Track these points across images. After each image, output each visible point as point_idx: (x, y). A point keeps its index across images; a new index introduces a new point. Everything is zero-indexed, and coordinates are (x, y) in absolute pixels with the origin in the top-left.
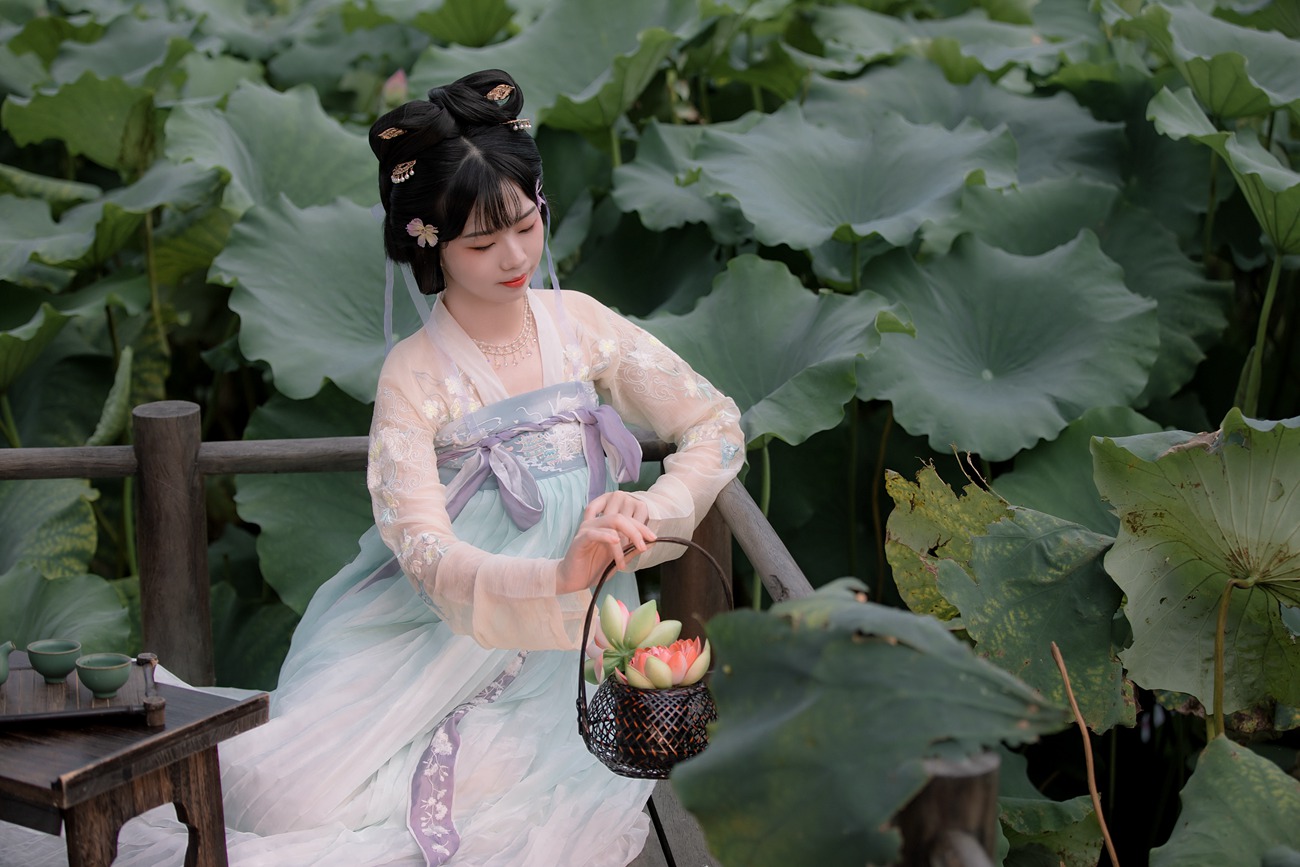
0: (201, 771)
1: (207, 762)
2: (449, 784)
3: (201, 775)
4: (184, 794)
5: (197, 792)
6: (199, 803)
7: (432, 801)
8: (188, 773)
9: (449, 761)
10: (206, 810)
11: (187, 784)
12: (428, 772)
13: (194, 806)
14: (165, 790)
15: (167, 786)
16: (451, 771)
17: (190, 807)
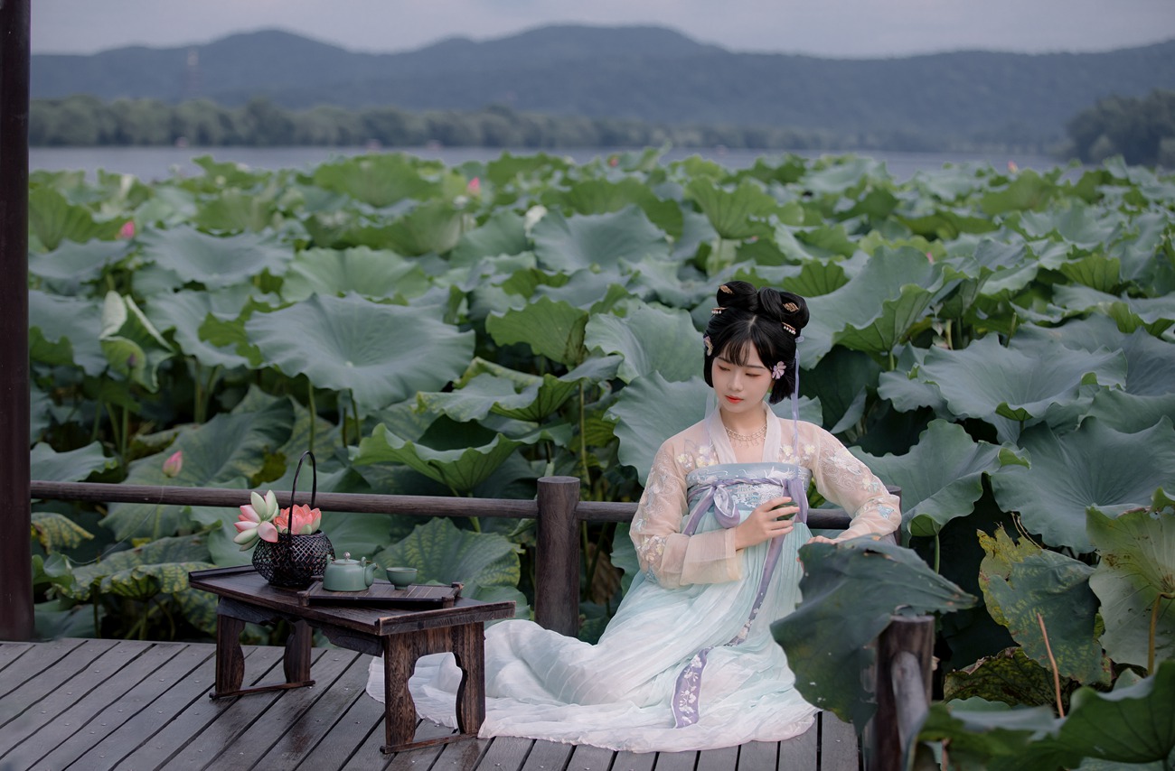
0: (472, 639)
1: (476, 635)
2: (698, 683)
3: (471, 641)
4: (460, 650)
5: (468, 650)
6: (469, 656)
7: (687, 692)
8: (463, 638)
9: (699, 671)
10: (473, 662)
11: (463, 644)
12: (686, 676)
13: (466, 657)
14: (447, 645)
15: (449, 642)
16: (700, 676)
17: (463, 659)
